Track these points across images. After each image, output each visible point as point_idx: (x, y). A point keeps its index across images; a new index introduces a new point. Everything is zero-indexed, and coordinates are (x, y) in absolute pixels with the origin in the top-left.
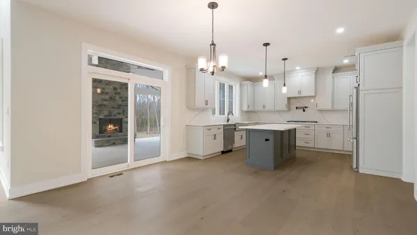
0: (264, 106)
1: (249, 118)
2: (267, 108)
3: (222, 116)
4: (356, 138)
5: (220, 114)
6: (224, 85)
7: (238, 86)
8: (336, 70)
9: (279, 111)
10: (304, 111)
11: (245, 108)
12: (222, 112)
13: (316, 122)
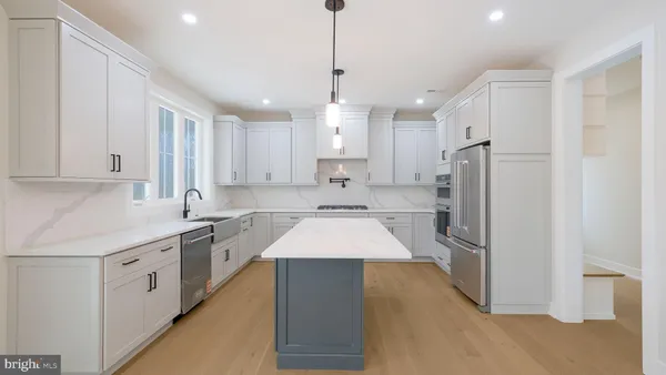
0: (269, 176)
1: (231, 202)
2: (274, 180)
3: (165, 201)
4: (485, 247)
5: (161, 196)
6: (170, 115)
7: (208, 123)
9: (298, 187)
10: (344, 186)
11: (227, 180)
12: (165, 190)
13: (365, 208)
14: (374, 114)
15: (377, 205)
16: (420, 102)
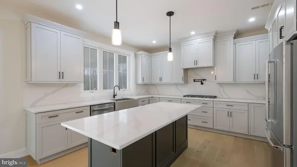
0: (161, 79)
2: (164, 81)
8: (238, 35)
10: (202, 84)
13: (215, 97)
14: (217, 38)
15: (225, 96)
16: (252, 20)
